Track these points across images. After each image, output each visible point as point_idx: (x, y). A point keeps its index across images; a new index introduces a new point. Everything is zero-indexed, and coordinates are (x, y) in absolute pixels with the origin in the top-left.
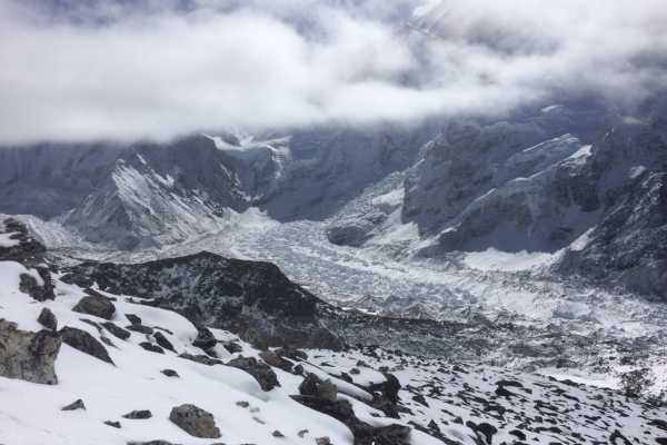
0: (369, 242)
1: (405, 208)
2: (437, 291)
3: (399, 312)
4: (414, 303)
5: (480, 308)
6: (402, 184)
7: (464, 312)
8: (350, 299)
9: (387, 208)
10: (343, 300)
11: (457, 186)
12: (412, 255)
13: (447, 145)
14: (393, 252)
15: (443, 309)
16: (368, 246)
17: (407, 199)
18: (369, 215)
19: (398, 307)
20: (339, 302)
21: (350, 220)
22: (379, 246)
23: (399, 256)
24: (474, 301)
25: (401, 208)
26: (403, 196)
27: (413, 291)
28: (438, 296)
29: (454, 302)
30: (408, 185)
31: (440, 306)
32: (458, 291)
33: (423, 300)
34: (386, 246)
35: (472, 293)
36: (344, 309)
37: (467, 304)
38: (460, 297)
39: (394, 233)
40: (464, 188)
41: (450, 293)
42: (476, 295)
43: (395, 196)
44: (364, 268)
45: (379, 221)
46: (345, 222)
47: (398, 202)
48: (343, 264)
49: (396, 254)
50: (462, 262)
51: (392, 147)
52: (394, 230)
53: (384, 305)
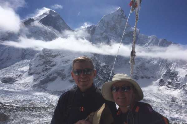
0: (16, 82)
1: (29, 72)
2: (39, 98)
3: (26, 104)
4: (31, 102)
5: (51, 102)
6: (28, 65)
7: (46, 104)
8: (9, 102)
9: (23, 72)
10: (7, 102)
11: (46, 66)
12: (31, 87)
13: (43, 55)
14: (25, 85)
15: (40, 103)
16: (16, 84)
17: (30, 69)
18: (16, 74)
19: (26, 103)
20: (5, 103)
21: (9, 75)
22: (19, 84)
23: (26, 87)
24: (49, 100)
25: (27, 72)
26: (28, 68)
27: (31, 98)
28: (39, 99)
29: (44, 101)
30: (30, 65)
31: (39, 102)
32: (45, 97)
33: (34, 100)
34: (22, 83)
35: (49, 98)
36: (7, 105)
37: (47, 101)
38: (45, 99)
39: (25, 80)
40: (48, 67)
41: (42, 98)
42: (50, 98)
43: (26, 68)
44: (14, 91)
45: (20, 76)
46: (8, 76)
47: (27, 70)
48: (7, 90)
49: (26, 86)
50: (46, 88)
51: (26, 53)
52: (25, 79)
53: (21, 102)
